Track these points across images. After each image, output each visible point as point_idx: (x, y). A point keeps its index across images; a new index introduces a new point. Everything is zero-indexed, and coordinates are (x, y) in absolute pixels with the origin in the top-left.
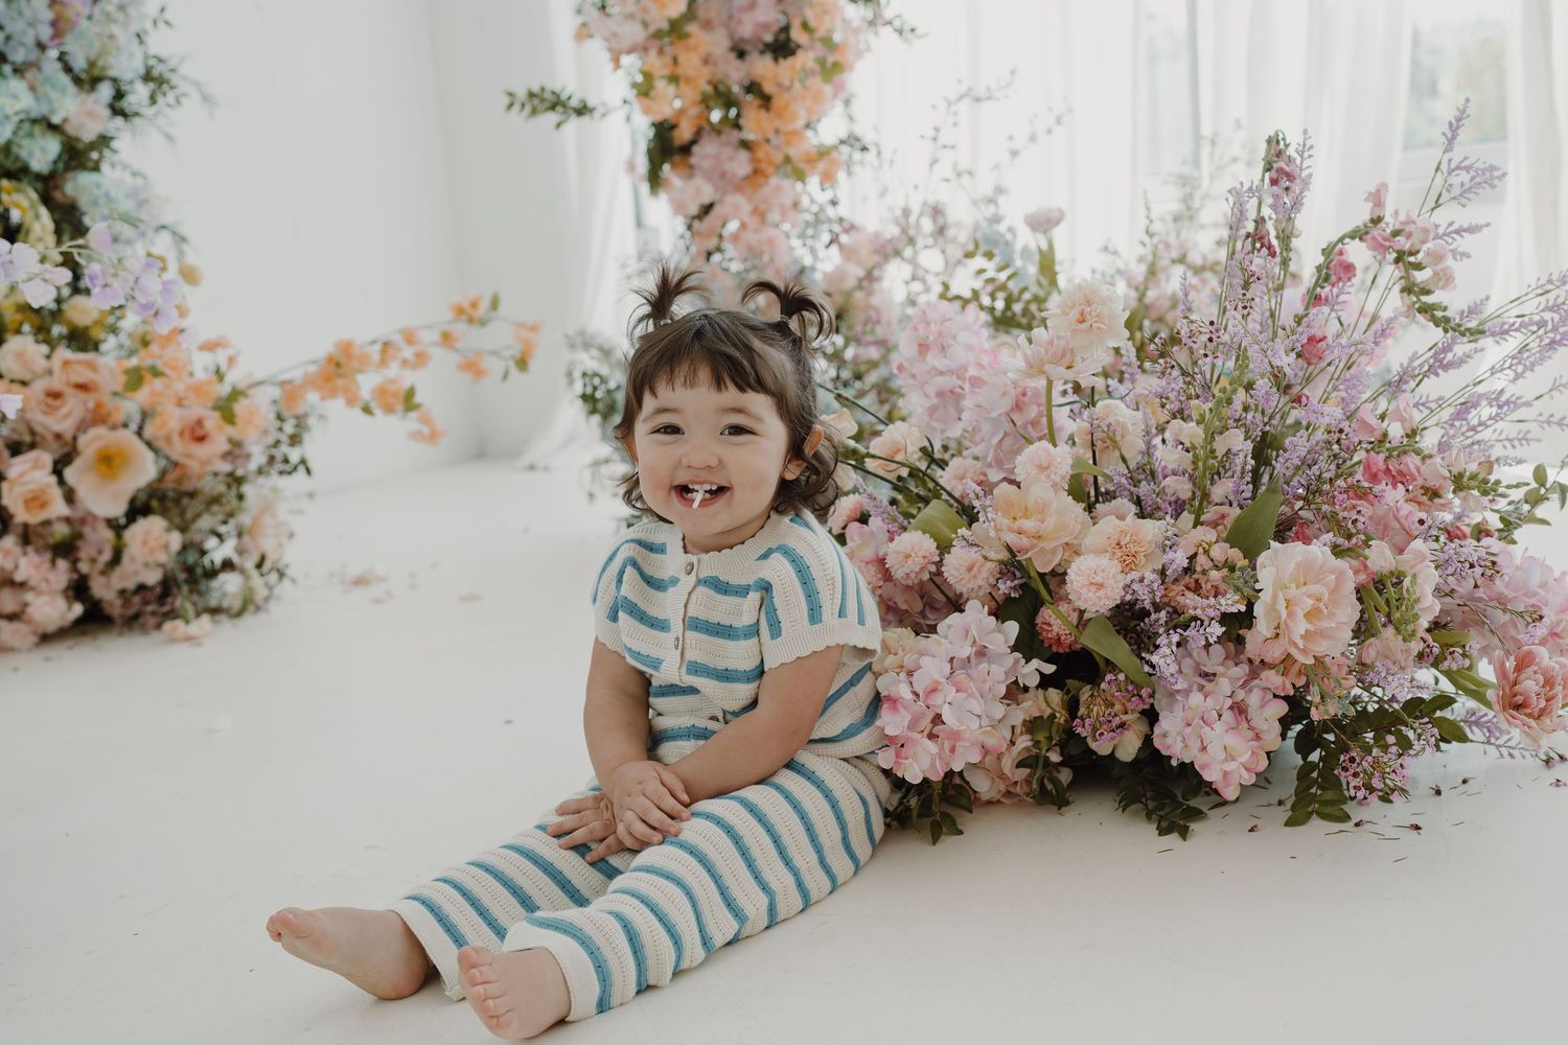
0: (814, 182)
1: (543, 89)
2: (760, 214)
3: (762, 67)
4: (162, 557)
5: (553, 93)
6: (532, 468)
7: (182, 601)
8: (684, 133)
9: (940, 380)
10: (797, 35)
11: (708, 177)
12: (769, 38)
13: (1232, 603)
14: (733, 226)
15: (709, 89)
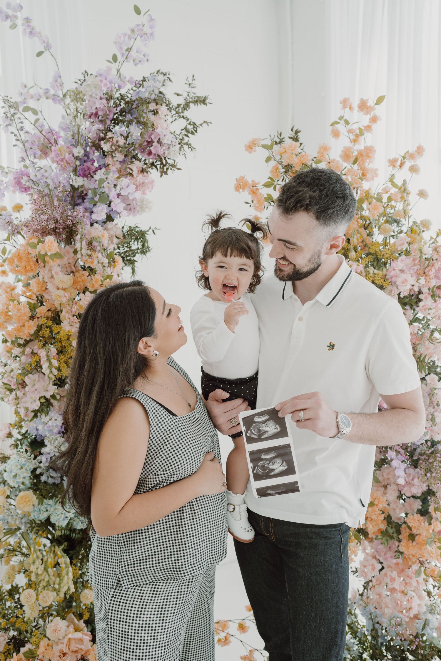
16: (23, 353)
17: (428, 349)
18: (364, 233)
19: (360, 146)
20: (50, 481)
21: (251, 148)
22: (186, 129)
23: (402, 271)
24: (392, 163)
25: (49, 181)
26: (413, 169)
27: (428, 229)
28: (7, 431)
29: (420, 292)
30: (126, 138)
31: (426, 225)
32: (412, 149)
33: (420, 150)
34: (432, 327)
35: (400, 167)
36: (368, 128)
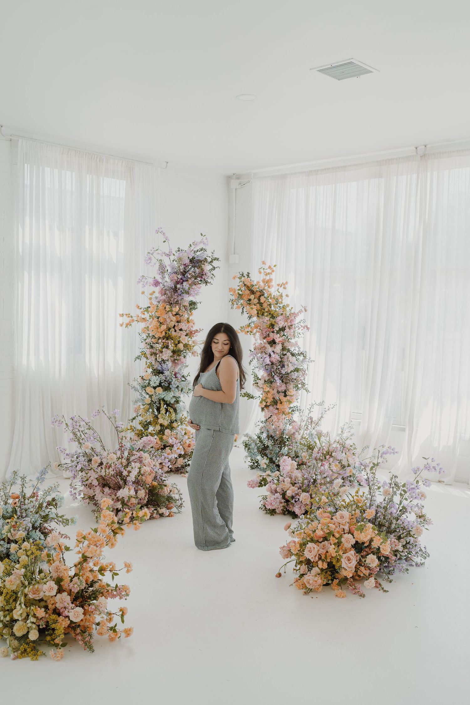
0: (287, 416)
1: (246, 392)
2: (279, 419)
3: (281, 396)
4: (182, 464)
5: (248, 394)
6: (236, 446)
7: (183, 470)
8: (268, 404)
9: (284, 466)
10: (287, 393)
11: (271, 412)
12: (284, 391)
13: (298, 497)
14: (274, 421)
15: (272, 400)
16: (162, 342)
17: (287, 344)
18: (268, 306)
19: (268, 278)
20: (165, 385)
21: (234, 278)
22: (212, 269)
23: (280, 320)
24: (278, 285)
25: (169, 286)
26: (285, 288)
27: (288, 307)
28: (146, 369)
29: (285, 327)
30: (195, 272)
31: (288, 305)
32: (284, 282)
33: (287, 283)
34: (289, 338)
35: (281, 286)
36: (271, 273)
